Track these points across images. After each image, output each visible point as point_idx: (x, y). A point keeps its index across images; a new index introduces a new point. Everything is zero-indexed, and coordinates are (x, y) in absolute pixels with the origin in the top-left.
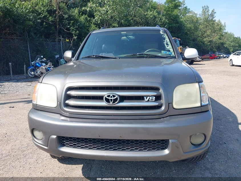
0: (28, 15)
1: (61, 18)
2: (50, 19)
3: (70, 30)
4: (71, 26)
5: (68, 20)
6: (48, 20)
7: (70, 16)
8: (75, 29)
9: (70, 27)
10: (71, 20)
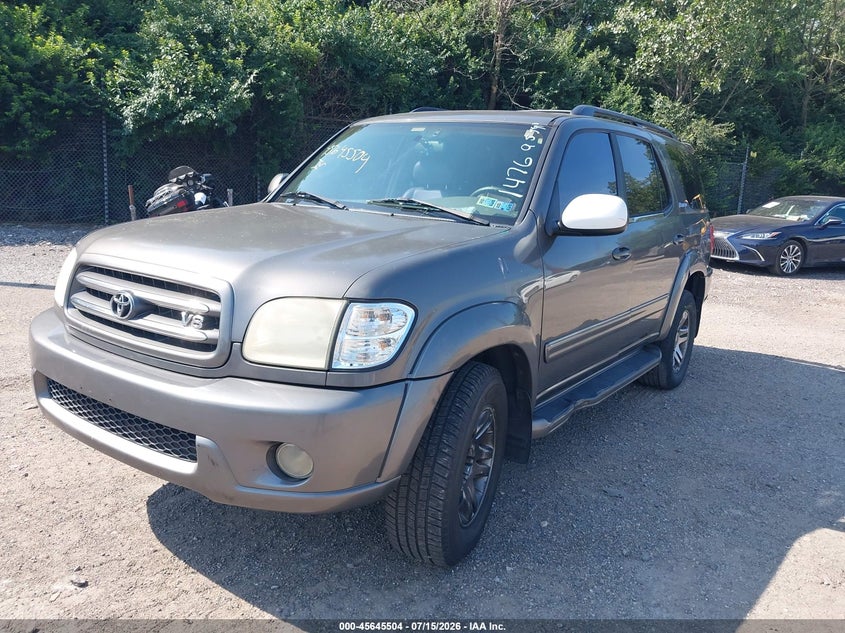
0: (400, 55)
1: (509, 62)
2: (473, 64)
3: (532, 100)
4: (535, 89)
5: (530, 69)
6: (464, 68)
7: (536, 55)
8: (549, 97)
9: (534, 92)
10: (539, 67)
